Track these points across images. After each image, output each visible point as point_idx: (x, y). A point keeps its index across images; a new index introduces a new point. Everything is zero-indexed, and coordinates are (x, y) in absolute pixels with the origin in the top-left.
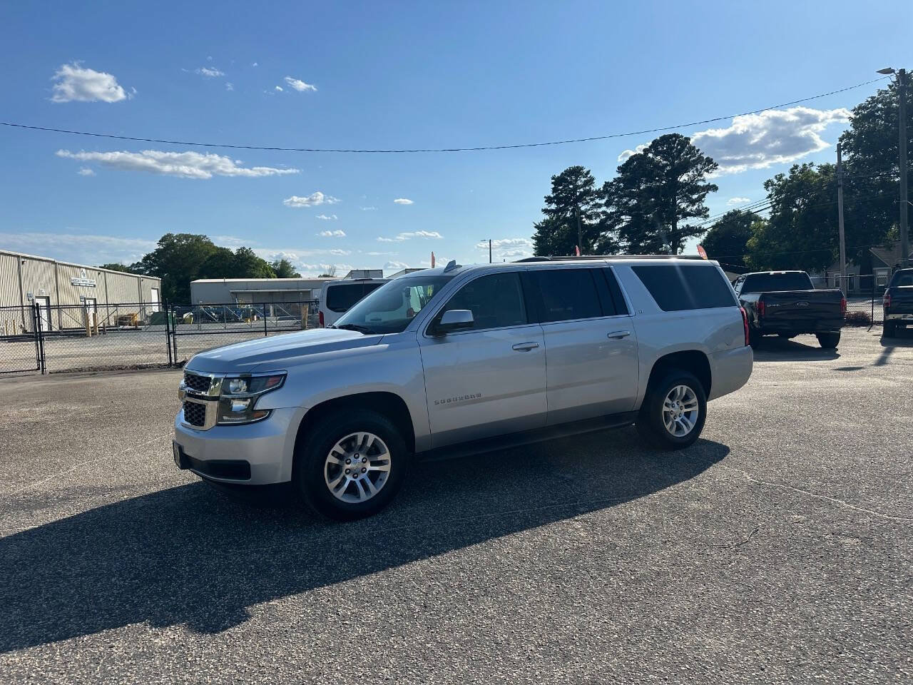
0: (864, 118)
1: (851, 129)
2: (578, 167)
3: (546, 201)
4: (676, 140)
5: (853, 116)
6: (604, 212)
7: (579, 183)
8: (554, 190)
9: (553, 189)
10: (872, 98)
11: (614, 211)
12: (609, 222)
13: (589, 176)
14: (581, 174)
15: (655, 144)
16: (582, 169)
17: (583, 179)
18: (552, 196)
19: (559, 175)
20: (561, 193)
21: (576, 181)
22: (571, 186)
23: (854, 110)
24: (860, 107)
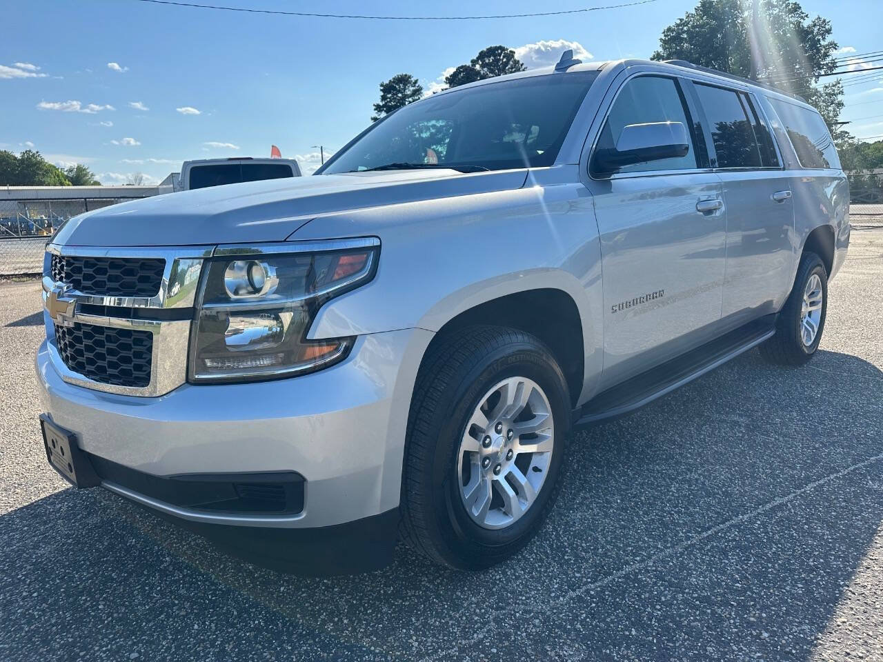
0: (673, 39)
1: (660, 50)
2: (406, 75)
3: (375, 110)
4: (502, 53)
5: (663, 38)
6: (434, 126)
7: (408, 92)
8: (383, 98)
9: (382, 96)
10: (681, 20)
11: (443, 124)
12: (440, 136)
13: (417, 85)
14: (410, 83)
15: (482, 56)
16: (410, 77)
17: (412, 89)
18: (381, 104)
19: (388, 82)
20: (390, 102)
21: (405, 89)
22: (400, 95)
23: (664, 32)
24: (669, 29)
